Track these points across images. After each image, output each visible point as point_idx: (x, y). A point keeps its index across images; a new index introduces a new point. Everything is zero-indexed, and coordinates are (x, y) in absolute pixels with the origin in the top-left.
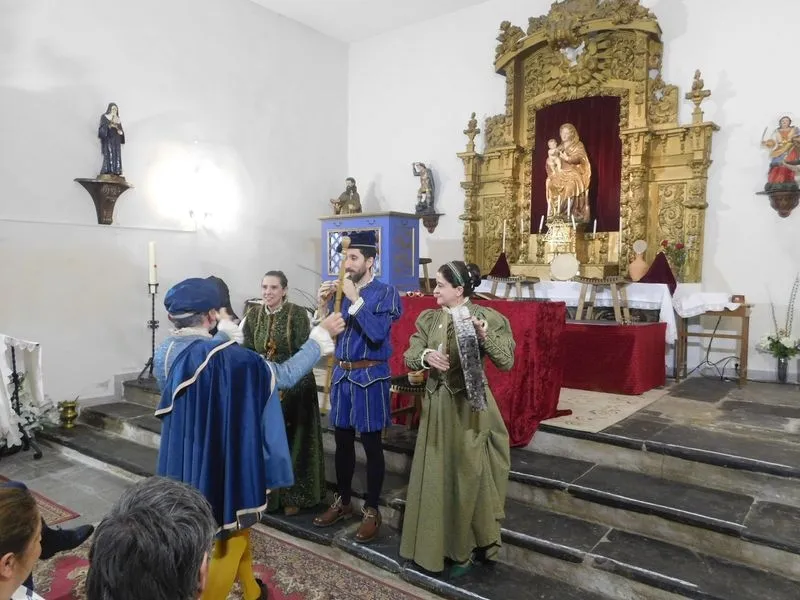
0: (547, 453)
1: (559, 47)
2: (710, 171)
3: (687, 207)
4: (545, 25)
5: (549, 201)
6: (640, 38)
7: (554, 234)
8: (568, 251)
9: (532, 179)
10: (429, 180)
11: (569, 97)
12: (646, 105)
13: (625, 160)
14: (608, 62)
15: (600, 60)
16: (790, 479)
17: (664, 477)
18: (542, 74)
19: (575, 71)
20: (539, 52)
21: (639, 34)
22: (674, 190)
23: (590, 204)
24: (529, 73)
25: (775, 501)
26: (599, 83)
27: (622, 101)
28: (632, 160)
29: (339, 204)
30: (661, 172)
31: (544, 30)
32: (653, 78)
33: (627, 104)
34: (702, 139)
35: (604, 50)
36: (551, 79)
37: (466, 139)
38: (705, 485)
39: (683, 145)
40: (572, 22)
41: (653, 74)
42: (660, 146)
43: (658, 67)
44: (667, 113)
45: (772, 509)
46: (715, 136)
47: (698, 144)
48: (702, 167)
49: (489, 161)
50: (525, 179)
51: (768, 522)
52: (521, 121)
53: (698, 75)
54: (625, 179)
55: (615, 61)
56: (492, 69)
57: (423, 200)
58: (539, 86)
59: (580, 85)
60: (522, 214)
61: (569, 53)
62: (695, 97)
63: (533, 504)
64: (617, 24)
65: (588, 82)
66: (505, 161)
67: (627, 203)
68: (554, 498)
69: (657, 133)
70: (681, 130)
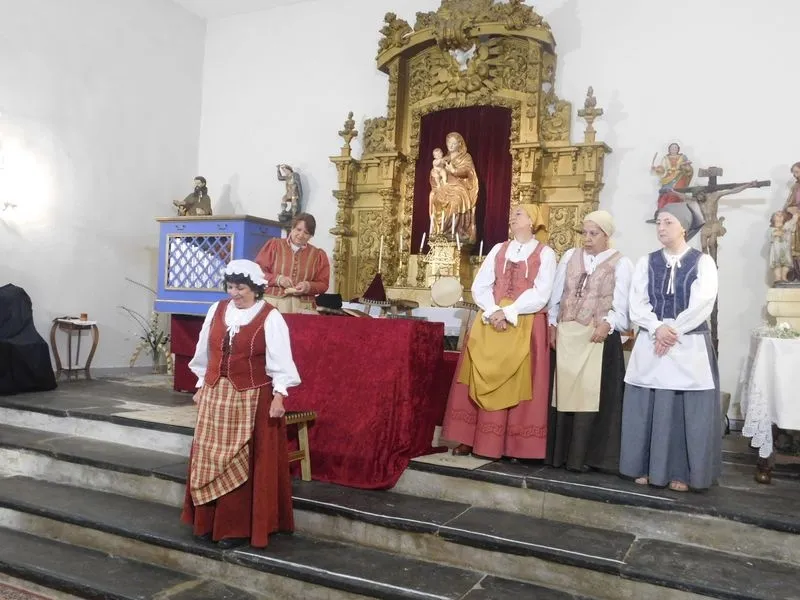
0: (418, 494)
1: (449, 48)
2: (601, 194)
3: (578, 232)
4: (434, 21)
5: (432, 217)
6: (533, 47)
7: (437, 254)
8: (451, 274)
9: (415, 192)
10: (296, 186)
11: (458, 104)
12: (538, 120)
13: (515, 177)
14: (500, 69)
15: (492, 67)
16: (671, 512)
17: (545, 517)
18: (429, 77)
19: (465, 75)
20: (427, 51)
21: (531, 42)
22: (564, 213)
23: (477, 223)
24: (415, 74)
25: (655, 537)
26: (490, 91)
27: (514, 114)
28: (523, 178)
29: (184, 206)
30: (553, 193)
31: (432, 28)
32: (547, 92)
33: (518, 117)
34: (594, 159)
35: (496, 56)
36: (439, 82)
37: (342, 142)
38: (587, 525)
39: (575, 165)
40: (463, 22)
41: (546, 87)
42: (552, 165)
43: (551, 80)
44: (560, 130)
45: (654, 545)
46: (607, 158)
47: (590, 165)
48: (593, 190)
49: (367, 169)
50: (407, 191)
51: (648, 558)
52: (404, 126)
53: (590, 92)
54: (515, 198)
55: (507, 70)
56: (373, 65)
57: (288, 209)
58: (426, 89)
59: (469, 92)
60: (402, 232)
61: (459, 56)
62: (588, 114)
63: (399, 552)
64: (510, 29)
65: (478, 89)
66: (385, 170)
68: (423, 542)
69: (549, 151)
70: (573, 149)
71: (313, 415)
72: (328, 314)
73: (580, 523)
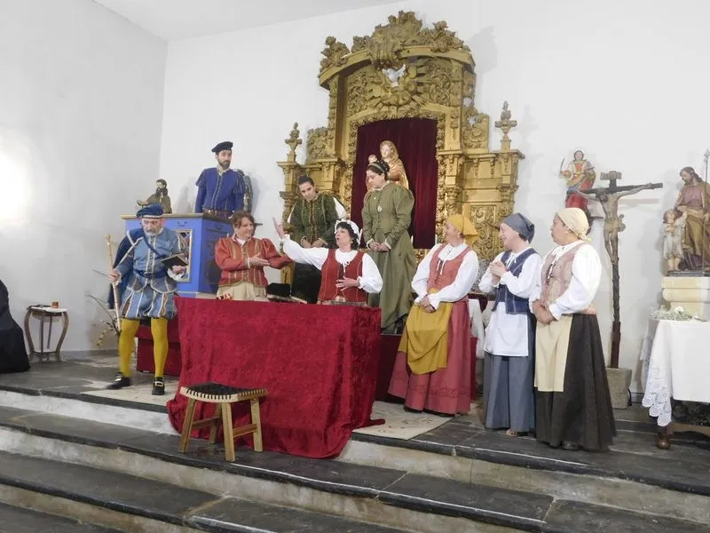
0: (359, 463)
1: (382, 67)
2: (517, 196)
3: (496, 228)
4: (369, 44)
6: (456, 67)
9: (353, 193)
10: (247, 188)
11: (390, 116)
12: (461, 130)
13: (441, 180)
14: (427, 86)
15: (420, 84)
16: (585, 475)
17: (473, 482)
18: (364, 92)
19: (397, 91)
20: (361, 70)
21: (455, 64)
22: (484, 212)
24: (352, 90)
25: (571, 499)
26: (418, 105)
27: (439, 125)
28: (448, 181)
30: (474, 194)
31: (367, 50)
32: (468, 106)
33: (443, 128)
34: (510, 163)
35: (422, 75)
36: (373, 97)
37: (288, 149)
38: (510, 488)
39: (493, 169)
40: (394, 45)
41: (467, 102)
42: (472, 169)
43: (471, 96)
44: (479, 139)
45: (570, 505)
46: (521, 162)
47: (506, 169)
48: (509, 191)
50: (346, 192)
51: (566, 517)
52: (343, 135)
53: (505, 106)
54: (441, 199)
55: (433, 86)
56: (316, 81)
58: (362, 103)
59: (401, 106)
61: (391, 74)
62: (504, 125)
63: (343, 515)
64: (436, 52)
65: (407, 103)
66: (326, 173)
67: (442, 222)
68: (365, 506)
69: (470, 157)
70: (491, 156)
71: (264, 392)
72: (278, 301)
73: (504, 486)
